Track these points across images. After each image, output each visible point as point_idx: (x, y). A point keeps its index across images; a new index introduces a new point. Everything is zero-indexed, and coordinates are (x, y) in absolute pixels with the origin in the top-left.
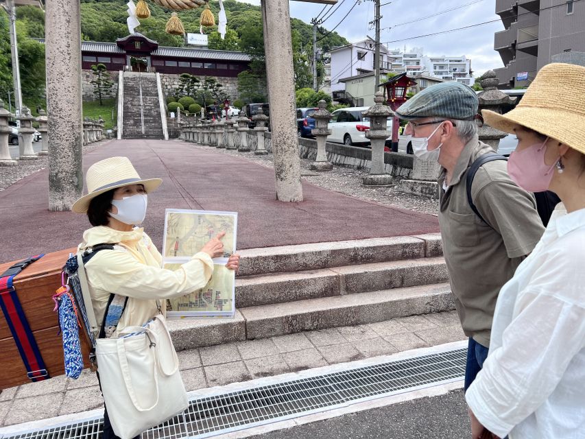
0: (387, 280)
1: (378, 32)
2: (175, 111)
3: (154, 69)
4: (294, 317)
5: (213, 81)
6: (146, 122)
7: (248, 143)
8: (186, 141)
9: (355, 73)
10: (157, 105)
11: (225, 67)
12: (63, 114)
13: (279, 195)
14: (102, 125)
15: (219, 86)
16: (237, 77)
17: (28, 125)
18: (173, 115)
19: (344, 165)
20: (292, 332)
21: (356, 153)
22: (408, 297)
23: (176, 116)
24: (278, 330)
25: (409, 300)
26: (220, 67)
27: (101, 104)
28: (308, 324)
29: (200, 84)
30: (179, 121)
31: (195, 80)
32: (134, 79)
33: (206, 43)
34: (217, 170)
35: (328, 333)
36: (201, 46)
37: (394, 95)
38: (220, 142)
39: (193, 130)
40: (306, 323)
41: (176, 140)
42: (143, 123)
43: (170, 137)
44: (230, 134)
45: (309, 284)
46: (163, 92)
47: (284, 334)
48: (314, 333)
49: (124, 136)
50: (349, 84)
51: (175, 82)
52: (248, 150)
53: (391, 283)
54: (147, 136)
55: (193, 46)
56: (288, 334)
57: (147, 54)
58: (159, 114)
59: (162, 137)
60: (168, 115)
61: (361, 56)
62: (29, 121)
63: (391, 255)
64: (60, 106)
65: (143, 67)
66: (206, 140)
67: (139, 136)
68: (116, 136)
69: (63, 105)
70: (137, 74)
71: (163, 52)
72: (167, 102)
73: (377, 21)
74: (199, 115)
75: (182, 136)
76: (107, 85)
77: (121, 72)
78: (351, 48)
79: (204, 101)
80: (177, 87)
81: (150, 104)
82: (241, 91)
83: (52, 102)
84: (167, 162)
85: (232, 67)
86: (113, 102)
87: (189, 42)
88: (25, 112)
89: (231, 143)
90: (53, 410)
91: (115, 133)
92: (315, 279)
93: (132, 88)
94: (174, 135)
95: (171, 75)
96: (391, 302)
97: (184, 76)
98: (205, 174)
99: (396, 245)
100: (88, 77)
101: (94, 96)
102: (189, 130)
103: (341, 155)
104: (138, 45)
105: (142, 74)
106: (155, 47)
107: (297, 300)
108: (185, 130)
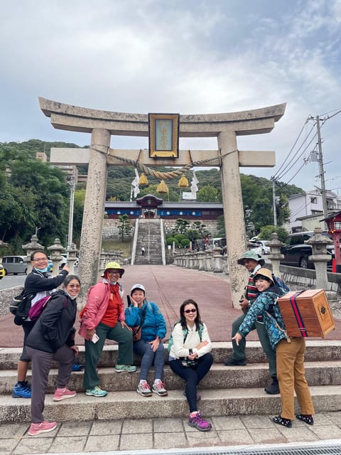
0: (317, 377)
1: (323, 182)
2: (172, 245)
3: (159, 217)
4: (231, 401)
5: (199, 223)
6: (151, 252)
7: (221, 266)
8: (178, 266)
9: (310, 213)
10: (159, 240)
11: (208, 213)
12: (89, 245)
13: (234, 304)
14: (122, 255)
15: (203, 226)
16: (216, 219)
17: (73, 255)
18: (169, 247)
19: (297, 284)
20: (230, 415)
21: (306, 274)
22: (334, 394)
23: (172, 248)
24: (217, 410)
25: (335, 395)
26: (204, 213)
27: (123, 241)
28: (243, 409)
29: (190, 225)
30: (174, 251)
31: (186, 223)
32: (145, 224)
33: (195, 198)
34: (193, 285)
35: (260, 419)
36: (192, 200)
37: (333, 228)
38: (201, 266)
39: (184, 258)
40: (241, 408)
41: (171, 265)
42: (149, 253)
43: (167, 263)
44: (208, 260)
45: (246, 375)
46: (164, 232)
47: (222, 416)
48: (248, 418)
49: (135, 263)
50: (305, 221)
51: (172, 225)
52: (221, 272)
53: (320, 380)
54: (151, 263)
55: (187, 200)
56: (226, 416)
57: (155, 207)
58: (160, 247)
59: (161, 263)
60: (166, 247)
61: (313, 200)
62: (74, 252)
63: (321, 356)
64: (88, 241)
65: (152, 215)
66: (191, 264)
67: (146, 263)
68: (130, 263)
69: (90, 240)
70: (148, 220)
71: (166, 205)
72: (166, 237)
73: (322, 175)
74: (188, 247)
75: (176, 262)
76: (128, 228)
77: (137, 220)
78: (305, 195)
79: (193, 237)
80: (174, 228)
81: (154, 240)
82: (219, 229)
83: (84, 238)
84: (159, 279)
85: (213, 213)
86: (130, 240)
87: (184, 198)
88: (73, 247)
89: (209, 267)
90: (45, 449)
91: (130, 261)
92: (250, 371)
93: (144, 230)
94: (170, 262)
95: (170, 220)
96: (318, 396)
97: (179, 221)
98: (184, 289)
99: (326, 347)
100: (116, 223)
101: (119, 236)
102: (180, 258)
103: (295, 275)
104: (149, 202)
105: (151, 220)
106: (160, 203)
107: (236, 388)
108: (177, 258)
